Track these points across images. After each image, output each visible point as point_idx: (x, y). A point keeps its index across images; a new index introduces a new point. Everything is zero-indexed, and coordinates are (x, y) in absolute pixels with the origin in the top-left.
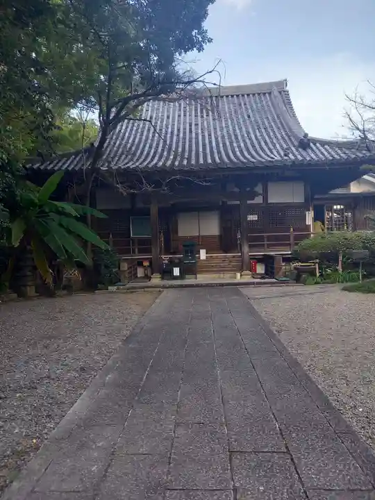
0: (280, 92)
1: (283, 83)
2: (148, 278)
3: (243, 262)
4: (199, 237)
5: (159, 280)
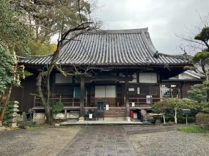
0: (145, 33)
1: (146, 29)
2: (78, 119)
3: (126, 112)
4: (105, 98)
5: (83, 120)
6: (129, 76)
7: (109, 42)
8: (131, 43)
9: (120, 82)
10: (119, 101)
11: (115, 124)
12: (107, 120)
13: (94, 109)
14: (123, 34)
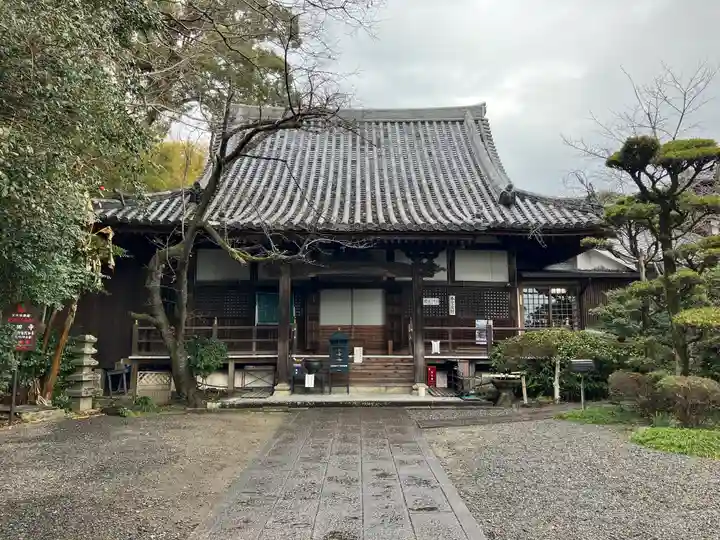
0: (476, 122)
1: (480, 109)
2: (271, 390)
3: (415, 368)
4: (351, 327)
5: (287, 393)
6: (425, 261)
7: (362, 150)
8: (430, 154)
9: (397, 279)
10: (393, 338)
11: (382, 404)
12: (358, 393)
13: (321, 361)
14: (408, 123)
